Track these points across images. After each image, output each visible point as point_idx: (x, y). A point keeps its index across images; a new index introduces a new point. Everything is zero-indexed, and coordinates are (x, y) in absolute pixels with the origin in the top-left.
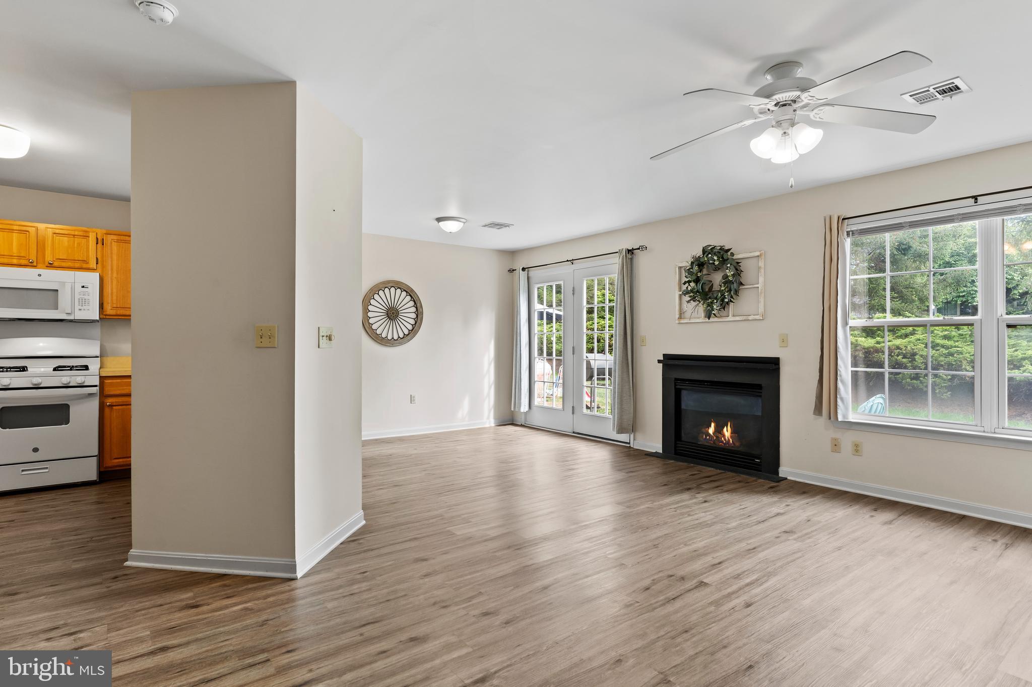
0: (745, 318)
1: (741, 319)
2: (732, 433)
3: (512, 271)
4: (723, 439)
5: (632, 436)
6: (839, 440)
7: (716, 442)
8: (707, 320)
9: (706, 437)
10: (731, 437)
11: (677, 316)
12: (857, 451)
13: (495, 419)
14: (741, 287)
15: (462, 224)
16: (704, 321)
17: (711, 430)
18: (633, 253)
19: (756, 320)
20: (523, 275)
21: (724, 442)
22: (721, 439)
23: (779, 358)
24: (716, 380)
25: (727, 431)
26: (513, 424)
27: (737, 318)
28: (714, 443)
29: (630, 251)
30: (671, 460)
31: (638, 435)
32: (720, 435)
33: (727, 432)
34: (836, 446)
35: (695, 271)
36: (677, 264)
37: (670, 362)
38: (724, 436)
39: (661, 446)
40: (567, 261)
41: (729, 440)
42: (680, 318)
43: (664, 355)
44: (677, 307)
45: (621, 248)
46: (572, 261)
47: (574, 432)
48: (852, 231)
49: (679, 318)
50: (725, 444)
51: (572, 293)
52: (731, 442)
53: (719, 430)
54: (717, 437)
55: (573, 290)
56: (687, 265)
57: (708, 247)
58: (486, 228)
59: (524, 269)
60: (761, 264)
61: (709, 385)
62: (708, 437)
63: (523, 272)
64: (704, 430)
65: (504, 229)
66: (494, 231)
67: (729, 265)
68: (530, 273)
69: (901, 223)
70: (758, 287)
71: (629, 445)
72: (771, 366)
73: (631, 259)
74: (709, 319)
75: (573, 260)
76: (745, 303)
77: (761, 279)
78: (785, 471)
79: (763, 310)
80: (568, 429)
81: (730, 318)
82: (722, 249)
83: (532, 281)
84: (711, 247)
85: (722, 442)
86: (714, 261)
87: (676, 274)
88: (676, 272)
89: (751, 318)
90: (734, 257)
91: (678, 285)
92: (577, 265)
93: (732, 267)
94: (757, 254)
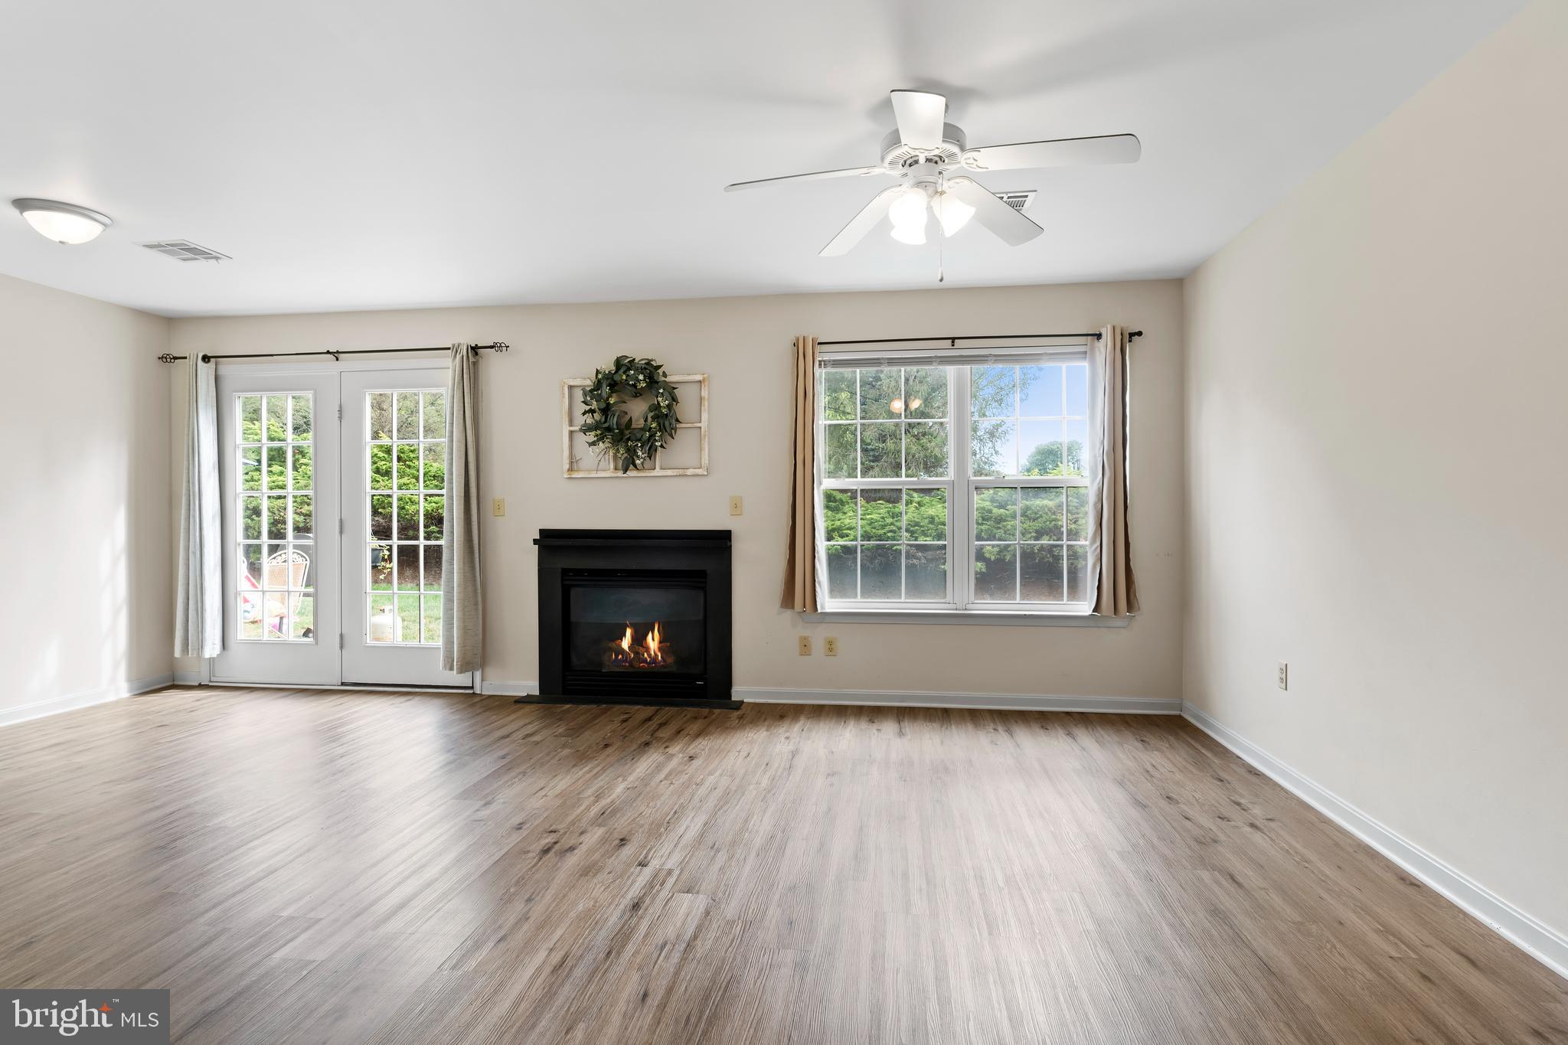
0: (681, 472)
1: (675, 474)
2: (660, 642)
3: (167, 359)
4: (646, 655)
5: (478, 675)
6: (810, 639)
7: (636, 664)
8: (620, 474)
9: (617, 656)
10: (660, 649)
11: (567, 466)
12: (831, 650)
13: (129, 680)
14: (678, 426)
15: (100, 228)
16: (615, 475)
17: (626, 644)
18: (477, 354)
19: (698, 475)
20: (205, 371)
21: (648, 660)
22: (643, 655)
23: (730, 531)
24: (634, 567)
25: (653, 639)
26: (174, 687)
27: (669, 472)
28: (631, 665)
29: (475, 349)
30: (567, 704)
31: (491, 671)
32: (641, 650)
33: (653, 642)
34: (805, 646)
35: (605, 395)
36: (566, 381)
37: (551, 542)
38: (647, 649)
39: (537, 684)
40: (328, 352)
41: (656, 654)
42: (571, 470)
43: (541, 531)
44: (566, 453)
45: (456, 342)
46: (336, 355)
47: (343, 684)
48: (824, 361)
49: (568, 470)
50: (649, 663)
51: (338, 416)
52: (660, 658)
53: (639, 640)
54: (637, 653)
55: (340, 411)
56: (589, 383)
57: (625, 359)
58: (153, 253)
59: (206, 359)
60: (705, 393)
61: (624, 576)
62: (620, 657)
63: (205, 365)
64: (613, 645)
65: (201, 264)
66: (172, 264)
67: (661, 391)
68: (220, 367)
69: (878, 359)
70: (700, 428)
71: (471, 691)
72: (718, 543)
73: (474, 363)
74: (625, 473)
75: (338, 352)
76: (680, 450)
77: (705, 416)
78: (742, 689)
79: (707, 462)
80: (332, 680)
81: (657, 472)
82: (649, 363)
83: (227, 386)
84: (629, 359)
85: (645, 661)
86: (639, 381)
87: (563, 397)
88: (563, 394)
89: (690, 472)
90: (667, 380)
91: (567, 416)
92: (346, 363)
93: (666, 394)
94: (699, 377)
